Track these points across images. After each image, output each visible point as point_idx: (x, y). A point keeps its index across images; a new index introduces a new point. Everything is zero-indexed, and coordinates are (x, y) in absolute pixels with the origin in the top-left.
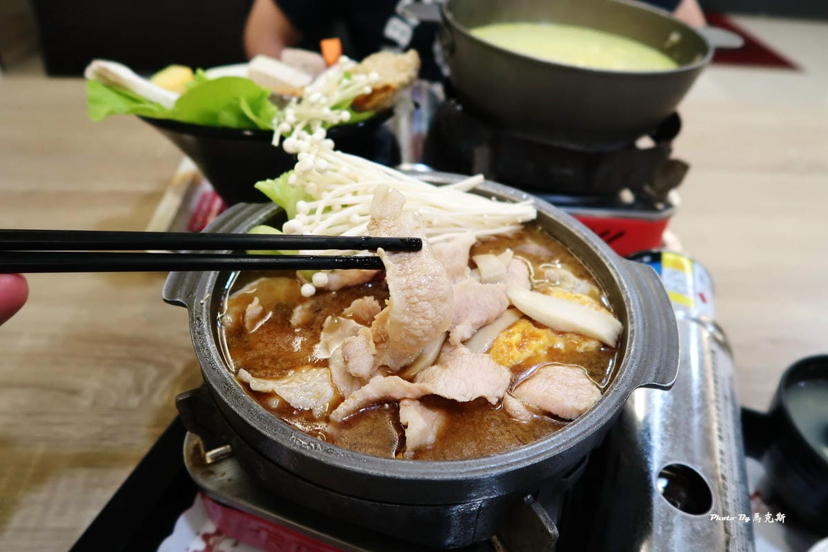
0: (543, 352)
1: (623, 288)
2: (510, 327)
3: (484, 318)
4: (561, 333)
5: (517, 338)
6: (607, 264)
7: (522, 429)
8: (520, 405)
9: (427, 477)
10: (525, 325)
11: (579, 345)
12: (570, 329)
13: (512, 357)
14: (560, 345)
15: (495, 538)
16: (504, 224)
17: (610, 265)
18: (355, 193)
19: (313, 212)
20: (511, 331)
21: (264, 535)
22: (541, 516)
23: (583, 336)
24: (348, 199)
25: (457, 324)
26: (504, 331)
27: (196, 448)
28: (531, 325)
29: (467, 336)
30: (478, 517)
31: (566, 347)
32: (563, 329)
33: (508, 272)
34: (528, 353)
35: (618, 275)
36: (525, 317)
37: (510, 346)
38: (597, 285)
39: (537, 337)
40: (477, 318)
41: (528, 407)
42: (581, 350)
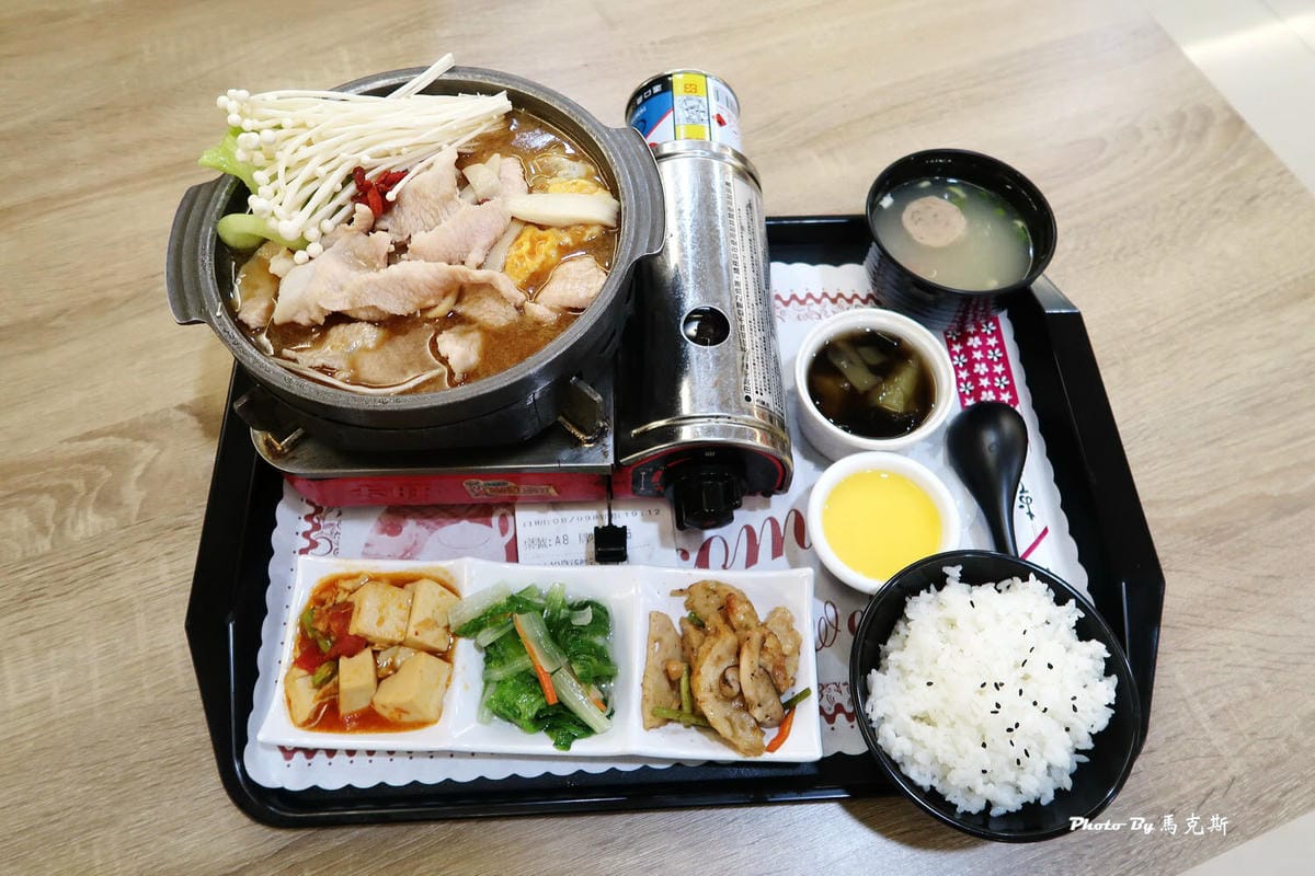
0: (554, 254)
1: (613, 164)
2: (517, 238)
3: (492, 239)
4: (566, 228)
5: (526, 246)
6: (594, 138)
7: (551, 330)
8: (543, 308)
9: (481, 393)
10: (530, 231)
11: (583, 234)
12: (573, 222)
13: (526, 269)
14: (567, 240)
15: (561, 418)
16: (480, 124)
17: (597, 139)
18: (309, 143)
19: (274, 178)
20: (519, 241)
21: (365, 490)
22: (586, 391)
23: (586, 225)
24: (305, 152)
25: (469, 252)
26: (513, 243)
27: (267, 442)
28: (536, 229)
29: (481, 260)
30: (536, 408)
31: (573, 241)
32: (567, 224)
33: (500, 178)
34: (540, 258)
35: (606, 149)
36: (527, 223)
37: (521, 257)
38: (590, 162)
39: (545, 239)
40: (484, 241)
41: (551, 309)
42: (586, 239)
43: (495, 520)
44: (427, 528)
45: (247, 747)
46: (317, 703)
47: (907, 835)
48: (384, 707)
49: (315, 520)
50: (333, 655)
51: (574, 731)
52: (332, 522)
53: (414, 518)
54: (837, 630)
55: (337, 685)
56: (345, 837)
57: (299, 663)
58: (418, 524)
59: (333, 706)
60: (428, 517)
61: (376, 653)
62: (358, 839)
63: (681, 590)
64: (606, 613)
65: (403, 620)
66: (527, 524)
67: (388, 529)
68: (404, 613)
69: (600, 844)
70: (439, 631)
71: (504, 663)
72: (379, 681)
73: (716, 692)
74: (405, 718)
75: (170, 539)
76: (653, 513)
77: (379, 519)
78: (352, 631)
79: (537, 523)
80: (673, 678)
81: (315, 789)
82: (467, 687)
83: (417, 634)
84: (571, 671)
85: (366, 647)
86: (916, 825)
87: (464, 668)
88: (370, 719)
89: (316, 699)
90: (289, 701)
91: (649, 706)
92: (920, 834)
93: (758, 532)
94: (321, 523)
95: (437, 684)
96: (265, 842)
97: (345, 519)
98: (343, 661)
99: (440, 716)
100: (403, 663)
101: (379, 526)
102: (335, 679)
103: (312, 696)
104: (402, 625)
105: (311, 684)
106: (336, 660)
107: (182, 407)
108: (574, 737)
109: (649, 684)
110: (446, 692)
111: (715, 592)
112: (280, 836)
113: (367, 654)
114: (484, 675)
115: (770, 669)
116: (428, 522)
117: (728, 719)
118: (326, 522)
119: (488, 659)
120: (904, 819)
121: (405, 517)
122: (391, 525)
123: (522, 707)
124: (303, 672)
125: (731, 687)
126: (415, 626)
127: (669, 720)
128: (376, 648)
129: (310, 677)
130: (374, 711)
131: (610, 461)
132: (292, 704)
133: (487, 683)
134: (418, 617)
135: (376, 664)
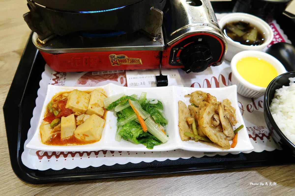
27: (38, 41)
43: (119, 79)
44: (96, 82)
45: (23, 153)
46: (52, 134)
47: (285, 182)
48: (78, 134)
49: (56, 80)
50: (59, 116)
51: (154, 142)
52: (62, 81)
53: (91, 79)
54: (243, 110)
55: (60, 127)
56: (62, 189)
57: (45, 119)
58: (92, 81)
59: (59, 136)
60: (96, 79)
61: (76, 116)
62: (67, 190)
63: (189, 94)
64: (161, 103)
65: (86, 103)
66: (131, 78)
67: (82, 82)
68: (87, 101)
69: (165, 189)
70: (100, 108)
71: (125, 119)
72: (77, 126)
73: (210, 125)
74: (87, 139)
75: (5, 88)
76: (174, 75)
77: (79, 80)
78: (67, 107)
79: (134, 78)
80: (190, 123)
81: (50, 170)
82: (111, 128)
83: (92, 108)
84: (153, 119)
85: (72, 113)
86: (288, 178)
87: (110, 121)
88: (73, 140)
89: (52, 132)
90: (41, 134)
91: (182, 133)
92: (291, 181)
93: (210, 81)
94: (58, 82)
95: (100, 126)
96: (29, 192)
97: (67, 80)
98: (63, 118)
99: (101, 138)
100: (86, 120)
101: (79, 82)
102: (59, 125)
103: (50, 132)
104: (86, 105)
105: (50, 127)
106: (60, 118)
107: (14, 51)
108: (154, 145)
109: (181, 125)
110: (103, 129)
111: (201, 95)
112: (35, 190)
113: (72, 116)
114: (117, 124)
115: (228, 117)
116: (95, 80)
117: (215, 134)
118: (60, 81)
119: (119, 118)
120: (282, 176)
121: (87, 79)
122: (83, 81)
123: (133, 133)
124: (47, 123)
125: (216, 121)
126: (91, 105)
127: (190, 138)
128: (76, 114)
129: (49, 125)
130: (75, 137)
131: (163, 45)
132: (42, 135)
133: (118, 127)
134: (92, 102)
135: (76, 120)
